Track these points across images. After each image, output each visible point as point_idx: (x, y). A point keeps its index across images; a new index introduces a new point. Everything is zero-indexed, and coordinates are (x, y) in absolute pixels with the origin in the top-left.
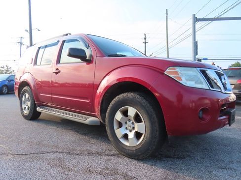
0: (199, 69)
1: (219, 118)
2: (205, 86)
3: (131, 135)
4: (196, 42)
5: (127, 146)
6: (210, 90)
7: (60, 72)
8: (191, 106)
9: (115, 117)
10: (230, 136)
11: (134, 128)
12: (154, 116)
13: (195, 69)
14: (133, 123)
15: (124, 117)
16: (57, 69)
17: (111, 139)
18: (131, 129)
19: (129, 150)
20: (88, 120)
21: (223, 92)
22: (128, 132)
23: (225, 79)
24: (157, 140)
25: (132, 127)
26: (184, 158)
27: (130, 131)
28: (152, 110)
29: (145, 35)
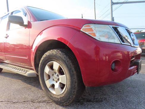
0: (111, 26)
1: (130, 69)
2: (117, 41)
3: (57, 85)
4: (113, 18)
5: (54, 94)
6: (122, 44)
7: (8, 36)
8: (104, 59)
9: (45, 71)
10: (137, 79)
11: (59, 79)
12: (73, 69)
13: (108, 26)
14: (58, 76)
15: (50, 70)
16: (7, 35)
17: (43, 88)
18: (56, 80)
19: (55, 98)
20: (28, 73)
21: (132, 46)
22: (54, 83)
23: (133, 36)
24: (76, 90)
25: (57, 79)
26: (102, 101)
27: (57, 82)
28: (71, 64)
29: (82, 15)
